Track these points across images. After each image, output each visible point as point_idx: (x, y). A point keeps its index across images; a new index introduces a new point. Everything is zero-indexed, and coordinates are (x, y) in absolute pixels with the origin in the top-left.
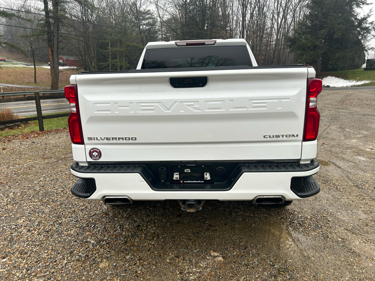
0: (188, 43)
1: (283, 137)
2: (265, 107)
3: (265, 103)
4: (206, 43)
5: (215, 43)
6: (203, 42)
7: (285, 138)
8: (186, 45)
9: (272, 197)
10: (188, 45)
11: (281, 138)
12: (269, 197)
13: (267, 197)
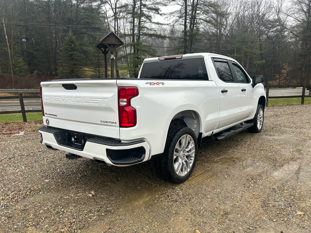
0: (166, 58)
1: (109, 123)
2: (97, 103)
3: (97, 100)
4: (177, 58)
5: (182, 57)
6: (175, 57)
7: (110, 124)
8: (164, 59)
9: (101, 160)
10: (165, 59)
11: (108, 124)
12: (100, 159)
13: (98, 159)
